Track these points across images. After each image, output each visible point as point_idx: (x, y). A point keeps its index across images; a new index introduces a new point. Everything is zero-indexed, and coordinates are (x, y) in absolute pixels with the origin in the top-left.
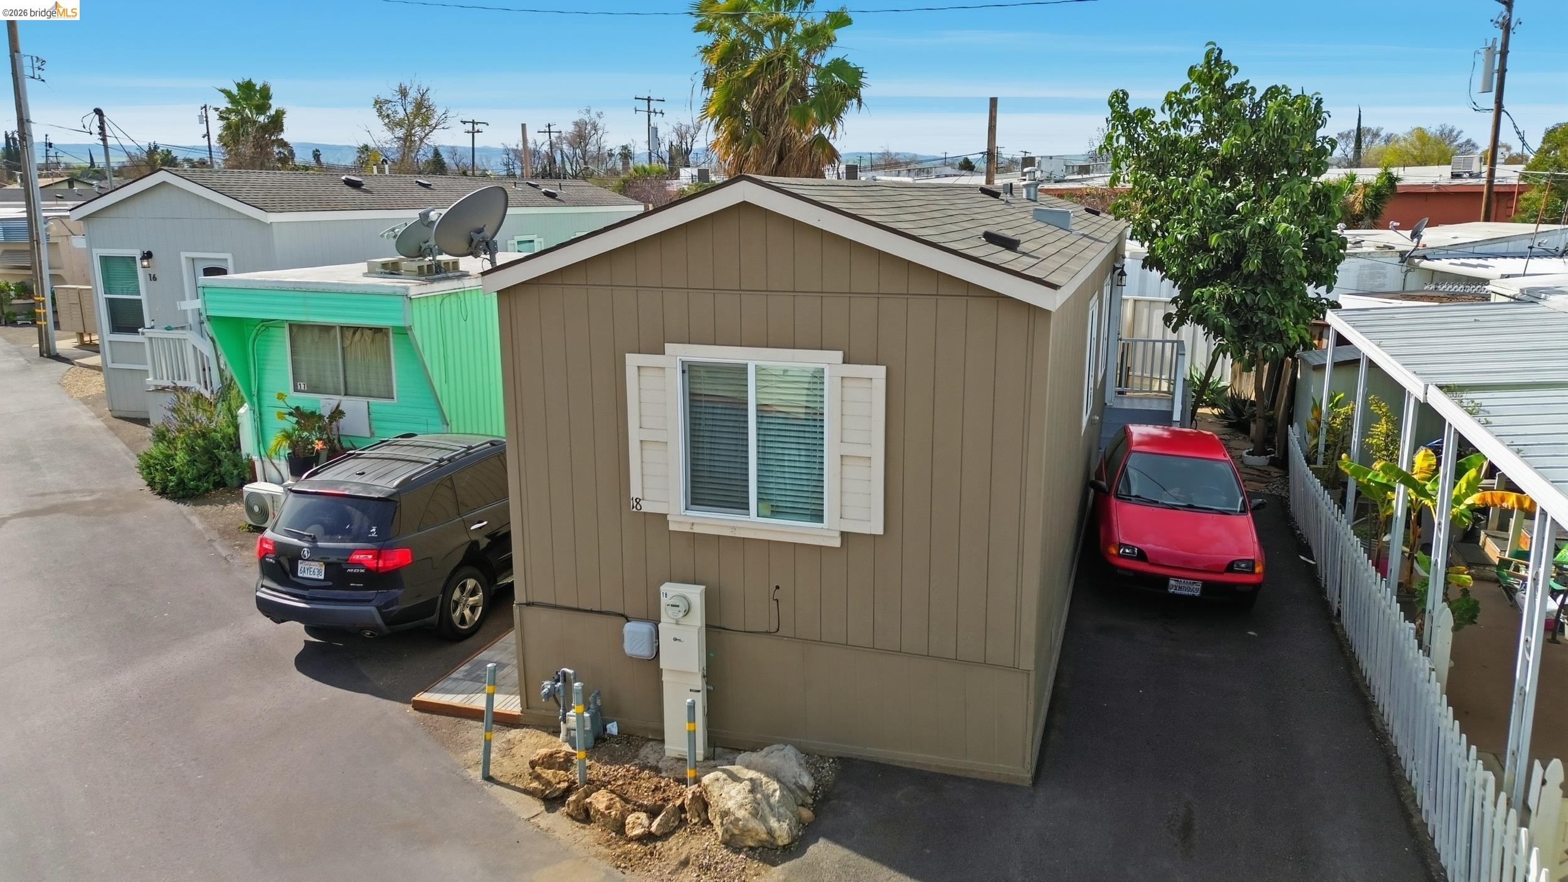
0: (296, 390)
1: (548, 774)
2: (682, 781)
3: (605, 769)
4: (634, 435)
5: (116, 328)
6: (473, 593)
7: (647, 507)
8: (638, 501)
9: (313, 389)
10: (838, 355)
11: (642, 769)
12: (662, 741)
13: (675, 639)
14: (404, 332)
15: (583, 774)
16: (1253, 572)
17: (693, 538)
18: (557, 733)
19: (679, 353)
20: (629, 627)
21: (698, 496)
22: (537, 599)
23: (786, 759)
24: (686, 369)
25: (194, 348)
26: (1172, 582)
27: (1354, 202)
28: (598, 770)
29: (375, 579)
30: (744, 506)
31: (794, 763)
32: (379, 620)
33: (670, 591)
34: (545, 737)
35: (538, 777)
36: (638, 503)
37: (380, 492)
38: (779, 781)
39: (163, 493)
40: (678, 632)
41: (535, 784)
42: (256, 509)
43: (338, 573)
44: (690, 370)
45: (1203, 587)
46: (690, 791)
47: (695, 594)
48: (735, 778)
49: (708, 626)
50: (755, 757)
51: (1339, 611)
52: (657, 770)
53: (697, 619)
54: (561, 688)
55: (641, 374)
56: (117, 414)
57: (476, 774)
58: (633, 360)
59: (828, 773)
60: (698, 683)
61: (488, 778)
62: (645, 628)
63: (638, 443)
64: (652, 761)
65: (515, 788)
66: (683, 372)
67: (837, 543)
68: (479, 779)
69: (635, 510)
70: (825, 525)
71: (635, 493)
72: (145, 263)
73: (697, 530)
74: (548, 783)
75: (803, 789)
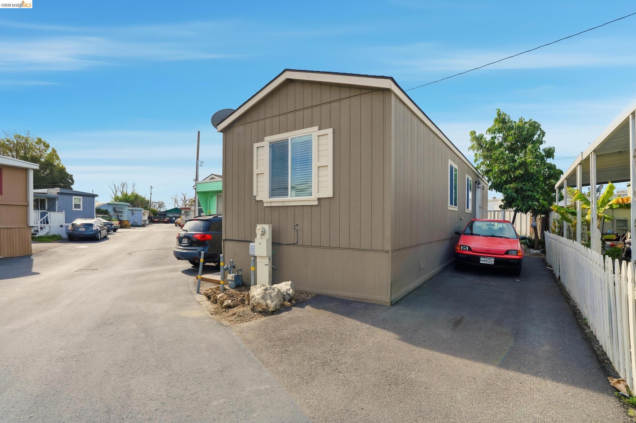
4: (255, 172)
7: (258, 199)
8: (255, 196)
10: (316, 128)
13: (260, 244)
16: (518, 254)
19: (269, 139)
20: (251, 244)
21: (273, 192)
22: (228, 238)
24: (271, 146)
26: (482, 259)
30: (287, 194)
33: (260, 227)
36: (255, 197)
37: (207, 218)
40: (261, 241)
45: (495, 261)
47: (267, 227)
51: (559, 277)
53: (268, 235)
54: (230, 267)
55: (258, 150)
58: (256, 145)
63: (256, 175)
66: (270, 146)
67: (316, 203)
69: (254, 200)
70: (312, 196)
71: (255, 194)
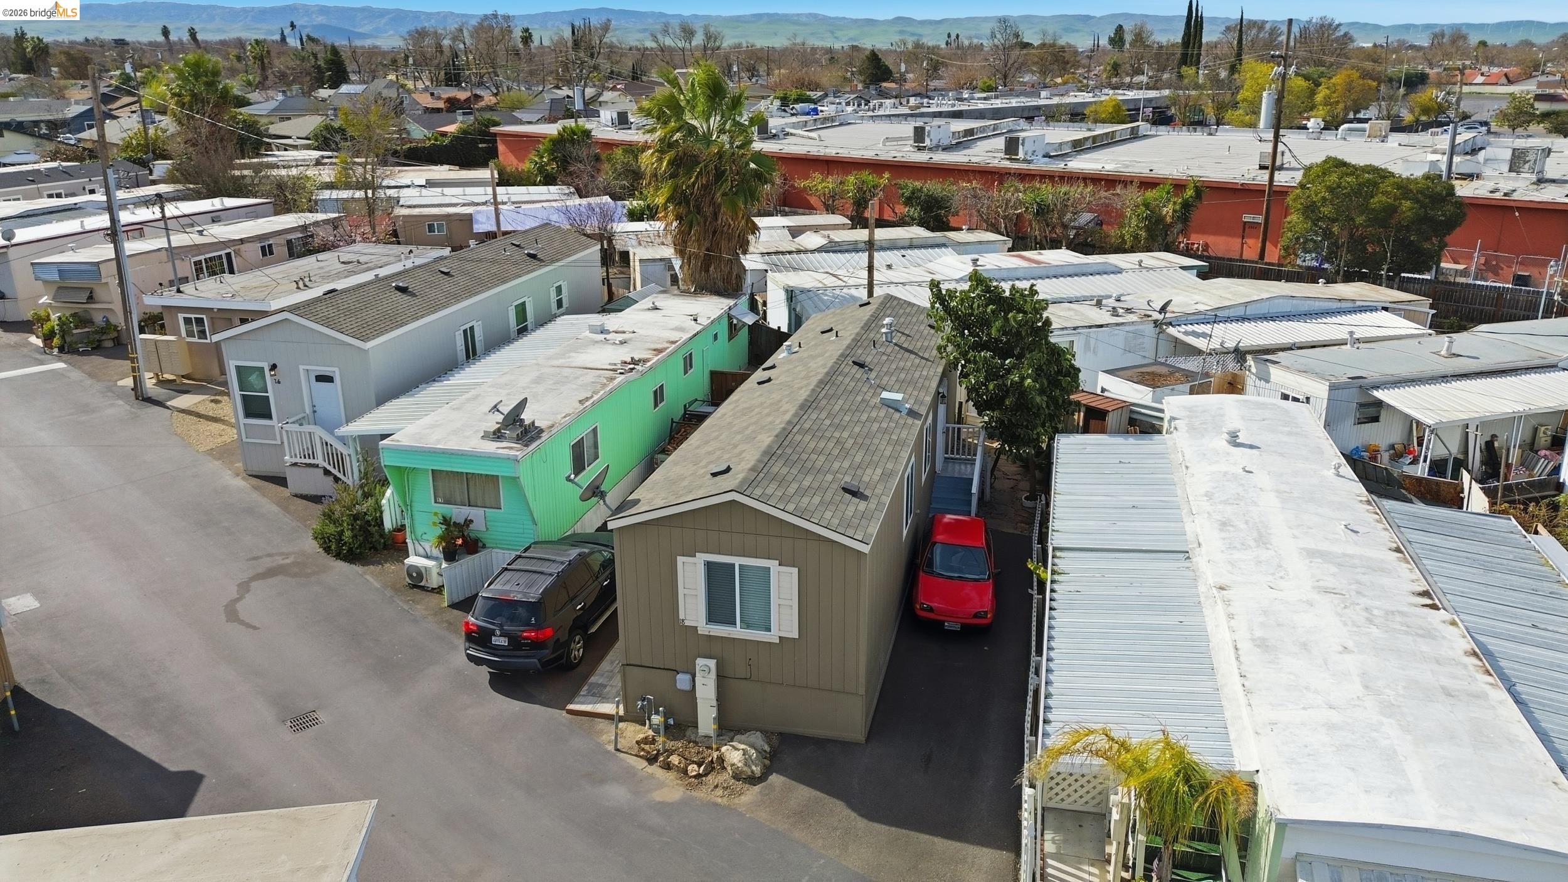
0: (436, 502)
1: (647, 747)
2: (709, 748)
3: (672, 743)
4: (681, 591)
5: (248, 414)
6: (579, 643)
7: (687, 623)
8: (683, 620)
9: (447, 502)
10: (777, 562)
11: (689, 743)
12: (697, 727)
13: (703, 683)
14: (515, 480)
15: (664, 746)
16: (986, 618)
17: (710, 638)
18: (644, 725)
19: (703, 557)
20: (679, 676)
21: (712, 618)
23: (757, 738)
25: (321, 438)
26: (946, 624)
27: (1166, 215)
28: (670, 744)
29: (536, 645)
30: (734, 624)
31: (760, 740)
32: (539, 666)
33: (700, 662)
34: (638, 727)
35: (643, 750)
37: (533, 598)
38: (755, 749)
39: (338, 556)
40: (705, 681)
41: (642, 753)
42: (415, 575)
43: (515, 642)
44: (709, 565)
45: (961, 626)
46: (715, 755)
47: (712, 663)
48: (737, 749)
49: (718, 676)
50: (743, 737)
52: (696, 743)
53: (713, 675)
54: (646, 705)
55: (684, 565)
56: (250, 473)
57: (611, 748)
58: (680, 560)
59: (775, 740)
60: (715, 703)
61: (618, 750)
62: (688, 677)
64: (693, 738)
65: (631, 754)
66: (705, 565)
67: (777, 642)
68: (613, 751)
69: (681, 624)
70: (772, 633)
71: (681, 617)
72: (273, 373)
73: (711, 634)
74: (648, 752)
75: (765, 751)
